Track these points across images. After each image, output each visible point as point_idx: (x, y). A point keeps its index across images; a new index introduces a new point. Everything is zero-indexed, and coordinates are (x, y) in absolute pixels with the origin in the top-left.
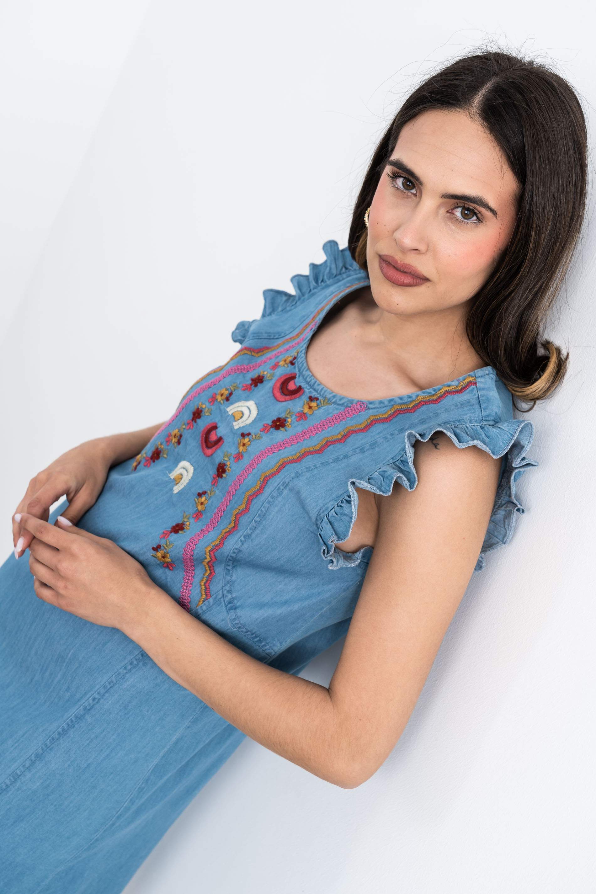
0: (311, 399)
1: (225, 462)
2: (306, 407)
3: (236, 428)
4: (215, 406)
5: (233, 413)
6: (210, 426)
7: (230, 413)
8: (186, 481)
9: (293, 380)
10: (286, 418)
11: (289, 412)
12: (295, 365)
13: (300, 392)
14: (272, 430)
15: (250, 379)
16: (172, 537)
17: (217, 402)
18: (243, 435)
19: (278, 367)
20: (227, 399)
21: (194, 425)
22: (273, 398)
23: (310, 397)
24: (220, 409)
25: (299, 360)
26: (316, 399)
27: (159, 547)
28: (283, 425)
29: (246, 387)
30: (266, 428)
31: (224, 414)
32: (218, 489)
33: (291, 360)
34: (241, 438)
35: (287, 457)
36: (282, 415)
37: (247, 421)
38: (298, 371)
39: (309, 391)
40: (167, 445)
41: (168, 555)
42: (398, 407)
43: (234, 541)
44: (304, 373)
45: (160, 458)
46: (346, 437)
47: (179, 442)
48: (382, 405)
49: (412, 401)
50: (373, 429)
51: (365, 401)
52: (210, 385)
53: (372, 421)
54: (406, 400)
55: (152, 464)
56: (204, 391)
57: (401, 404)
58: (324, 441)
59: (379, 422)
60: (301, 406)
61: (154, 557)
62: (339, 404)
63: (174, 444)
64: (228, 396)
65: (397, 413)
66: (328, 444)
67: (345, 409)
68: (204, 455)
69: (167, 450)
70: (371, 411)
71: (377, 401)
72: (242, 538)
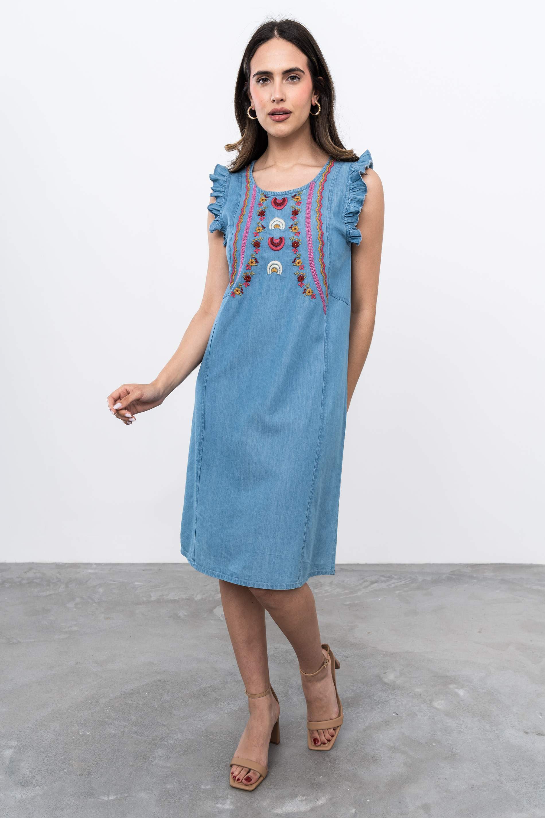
1: (295, 240)
2: (295, 200)
3: (283, 229)
4: (261, 235)
5: (274, 228)
6: (270, 240)
7: (273, 228)
8: (280, 266)
9: (277, 200)
10: (295, 209)
11: (292, 207)
12: (270, 196)
13: (286, 199)
14: (297, 216)
15: (258, 216)
16: (305, 282)
17: (260, 233)
18: (290, 228)
19: (263, 204)
20: (264, 228)
21: (260, 248)
22: (279, 210)
23: (292, 197)
24: (265, 232)
25: (269, 194)
26: (295, 195)
27: (305, 290)
28: (298, 211)
29: (262, 219)
30: (294, 218)
31: (270, 232)
32: (301, 251)
33: (265, 197)
34: (291, 229)
35: (317, 217)
36: (292, 210)
37: (283, 224)
38: (274, 196)
39: (289, 196)
40: (250, 270)
41: (310, 290)
42: (324, 174)
43: (327, 260)
44: (278, 194)
45: (252, 277)
46: (321, 196)
47: (257, 262)
48: (318, 177)
49: (326, 169)
50: (325, 186)
51: (312, 181)
52: (247, 233)
53: (321, 184)
54: (324, 170)
55: (250, 283)
56: (248, 237)
57: (324, 172)
58: (318, 202)
59: (324, 183)
60: (293, 201)
61: (306, 296)
62: (305, 189)
63: (254, 265)
64: (262, 227)
65: (326, 176)
66: (320, 202)
67: (309, 189)
68: (278, 252)
69: (252, 272)
70: (317, 182)
71: (316, 178)
72: (329, 256)
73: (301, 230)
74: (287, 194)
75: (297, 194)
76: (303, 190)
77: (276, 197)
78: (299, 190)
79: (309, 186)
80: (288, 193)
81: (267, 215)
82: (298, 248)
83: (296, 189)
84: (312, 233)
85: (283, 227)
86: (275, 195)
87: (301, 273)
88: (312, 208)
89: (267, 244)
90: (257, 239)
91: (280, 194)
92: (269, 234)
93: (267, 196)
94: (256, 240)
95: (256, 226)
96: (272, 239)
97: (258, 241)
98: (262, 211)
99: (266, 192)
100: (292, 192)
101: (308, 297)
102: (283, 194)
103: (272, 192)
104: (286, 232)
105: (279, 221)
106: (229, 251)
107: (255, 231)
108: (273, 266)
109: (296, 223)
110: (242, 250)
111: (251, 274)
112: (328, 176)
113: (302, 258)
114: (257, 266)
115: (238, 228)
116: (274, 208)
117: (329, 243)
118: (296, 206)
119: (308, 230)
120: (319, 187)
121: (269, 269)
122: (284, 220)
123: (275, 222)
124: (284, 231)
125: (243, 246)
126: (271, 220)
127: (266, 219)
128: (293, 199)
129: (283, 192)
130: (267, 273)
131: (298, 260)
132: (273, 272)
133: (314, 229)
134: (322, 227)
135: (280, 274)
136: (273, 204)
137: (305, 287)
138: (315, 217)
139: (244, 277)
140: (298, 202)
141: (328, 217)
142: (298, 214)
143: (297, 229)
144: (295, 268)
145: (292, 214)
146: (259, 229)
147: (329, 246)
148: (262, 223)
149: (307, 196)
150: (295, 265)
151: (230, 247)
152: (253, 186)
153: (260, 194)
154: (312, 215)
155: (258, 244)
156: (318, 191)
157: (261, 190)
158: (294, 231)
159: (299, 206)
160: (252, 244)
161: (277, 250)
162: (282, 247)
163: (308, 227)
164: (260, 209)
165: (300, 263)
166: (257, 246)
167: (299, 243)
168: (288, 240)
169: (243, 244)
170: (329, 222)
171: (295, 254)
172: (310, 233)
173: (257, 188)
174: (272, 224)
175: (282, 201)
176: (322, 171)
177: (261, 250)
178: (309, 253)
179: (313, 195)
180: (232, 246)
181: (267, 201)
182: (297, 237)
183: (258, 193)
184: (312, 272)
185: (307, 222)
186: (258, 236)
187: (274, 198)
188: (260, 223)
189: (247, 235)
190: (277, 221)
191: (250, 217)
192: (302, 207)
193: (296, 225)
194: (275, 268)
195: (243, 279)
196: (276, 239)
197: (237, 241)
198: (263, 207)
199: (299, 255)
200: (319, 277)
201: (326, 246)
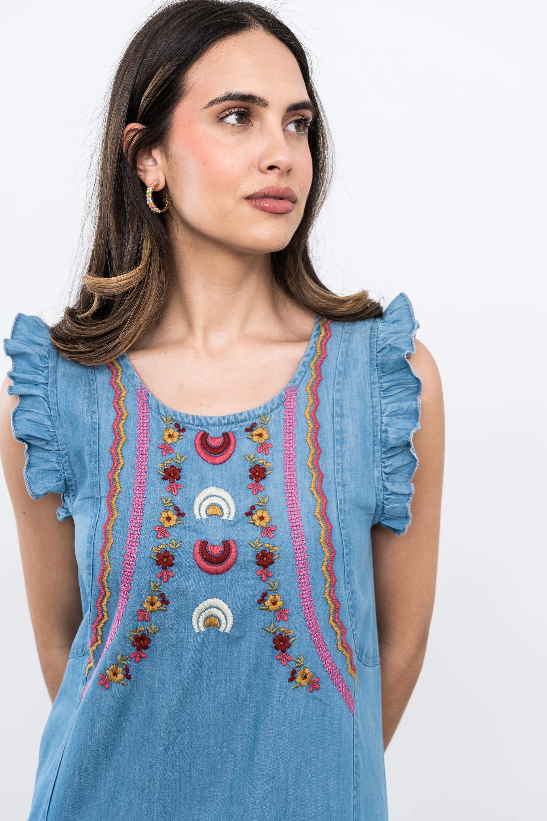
0: (249, 430)
1: (262, 548)
2: (256, 438)
3: (231, 518)
4: (174, 534)
5: (207, 514)
6: (197, 548)
7: (205, 517)
8: (225, 613)
9: (209, 436)
10: (257, 463)
11: (249, 457)
12: (188, 428)
13: (231, 437)
14: (262, 483)
15: (162, 481)
16: (293, 651)
17: (172, 529)
18: (249, 514)
19: (172, 446)
20: (180, 514)
21: (173, 569)
22: (215, 466)
23: (247, 430)
24: (185, 528)
25: (186, 421)
26: (254, 425)
27: (294, 672)
28: (264, 470)
29: (174, 489)
30: (256, 488)
31: (198, 526)
32: (278, 576)
33: (176, 429)
34: (250, 517)
35: (312, 482)
36: (248, 466)
37: (229, 504)
38: (199, 428)
39: (237, 429)
40: (147, 621)
41: (307, 671)
42: (313, 362)
43: (344, 590)
44: (211, 422)
45: (152, 639)
46: (316, 422)
47: (165, 601)
48: (303, 373)
49: (316, 350)
50: (320, 395)
51: (289, 385)
52: (136, 529)
53: (312, 390)
54: (312, 352)
55: (147, 652)
56: (139, 539)
57: (313, 358)
58: (309, 441)
59: (317, 387)
60: (251, 442)
61: (297, 687)
62: (277, 408)
63: (159, 610)
64: (176, 512)
65: (318, 367)
66: (315, 440)
67: (284, 406)
68: (219, 576)
69: (153, 625)
70: (301, 386)
71: (296, 375)
72: (347, 580)
73: (276, 522)
74: (233, 423)
75: (256, 421)
76: (272, 410)
77: (207, 431)
78: (261, 412)
79: (283, 399)
80: (236, 420)
81: (185, 478)
82: (271, 567)
83: (254, 412)
84: (306, 529)
85: (229, 514)
86: (202, 426)
87: (282, 629)
88: (298, 459)
89: (192, 560)
90: (163, 544)
91: (217, 422)
92: (196, 530)
93: (181, 428)
94: (163, 546)
95: (161, 508)
96: (204, 545)
97: (167, 552)
98: (172, 466)
99: (178, 416)
100: (246, 418)
101: (303, 690)
102: (223, 422)
103: (193, 416)
104: (240, 526)
105: (218, 496)
106: (89, 566)
107: (159, 524)
108: (207, 612)
109: (262, 500)
110: (126, 573)
111: (150, 630)
112: (323, 368)
113: (282, 592)
114: (165, 612)
115: (110, 510)
116: (202, 459)
117: (346, 549)
118: (259, 455)
119: (294, 521)
120: (306, 400)
121: (199, 618)
122: (231, 494)
123: (207, 498)
124: (233, 523)
125: (128, 562)
126: (198, 494)
127: (183, 489)
128: (250, 437)
129: (224, 418)
130: (193, 629)
131: (271, 597)
132: (208, 626)
133: (307, 517)
134: (327, 511)
135: (227, 631)
136: (200, 450)
137: (293, 665)
138: (307, 483)
139: (132, 639)
140: (262, 444)
141: (338, 483)
142: (264, 477)
143: (267, 519)
144: (264, 615)
145: (251, 478)
146: (169, 519)
147: (345, 556)
148: (174, 501)
149: (283, 428)
150: (263, 607)
151: (90, 557)
152: (136, 388)
153: (162, 419)
154: (299, 479)
155: (167, 557)
156: (308, 410)
157: (164, 407)
158: (258, 522)
159: (266, 455)
160: (153, 556)
161: (217, 573)
162: (231, 566)
163: (292, 513)
164: (166, 460)
165: (278, 603)
166: (164, 562)
167: (272, 554)
168: (246, 546)
169: (129, 558)
170: (342, 497)
171: (264, 581)
172: (298, 528)
173: (150, 397)
174: (200, 505)
175: (221, 441)
176: (308, 355)
177: (176, 574)
178: (301, 579)
179: (295, 424)
180: (95, 555)
181: (183, 441)
182: (266, 540)
183: (154, 413)
184: (310, 628)
185: (290, 499)
186: (167, 536)
187: (201, 433)
188: (169, 500)
189: (136, 533)
190: (214, 496)
191: (141, 479)
192: (272, 459)
193: (261, 506)
194: (212, 615)
195: (129, 645)
196: (215, 544)
197: (111, 548)
198: (172, 455)
199: (274, 583)
200: (327, 635)
201: (339, 557)
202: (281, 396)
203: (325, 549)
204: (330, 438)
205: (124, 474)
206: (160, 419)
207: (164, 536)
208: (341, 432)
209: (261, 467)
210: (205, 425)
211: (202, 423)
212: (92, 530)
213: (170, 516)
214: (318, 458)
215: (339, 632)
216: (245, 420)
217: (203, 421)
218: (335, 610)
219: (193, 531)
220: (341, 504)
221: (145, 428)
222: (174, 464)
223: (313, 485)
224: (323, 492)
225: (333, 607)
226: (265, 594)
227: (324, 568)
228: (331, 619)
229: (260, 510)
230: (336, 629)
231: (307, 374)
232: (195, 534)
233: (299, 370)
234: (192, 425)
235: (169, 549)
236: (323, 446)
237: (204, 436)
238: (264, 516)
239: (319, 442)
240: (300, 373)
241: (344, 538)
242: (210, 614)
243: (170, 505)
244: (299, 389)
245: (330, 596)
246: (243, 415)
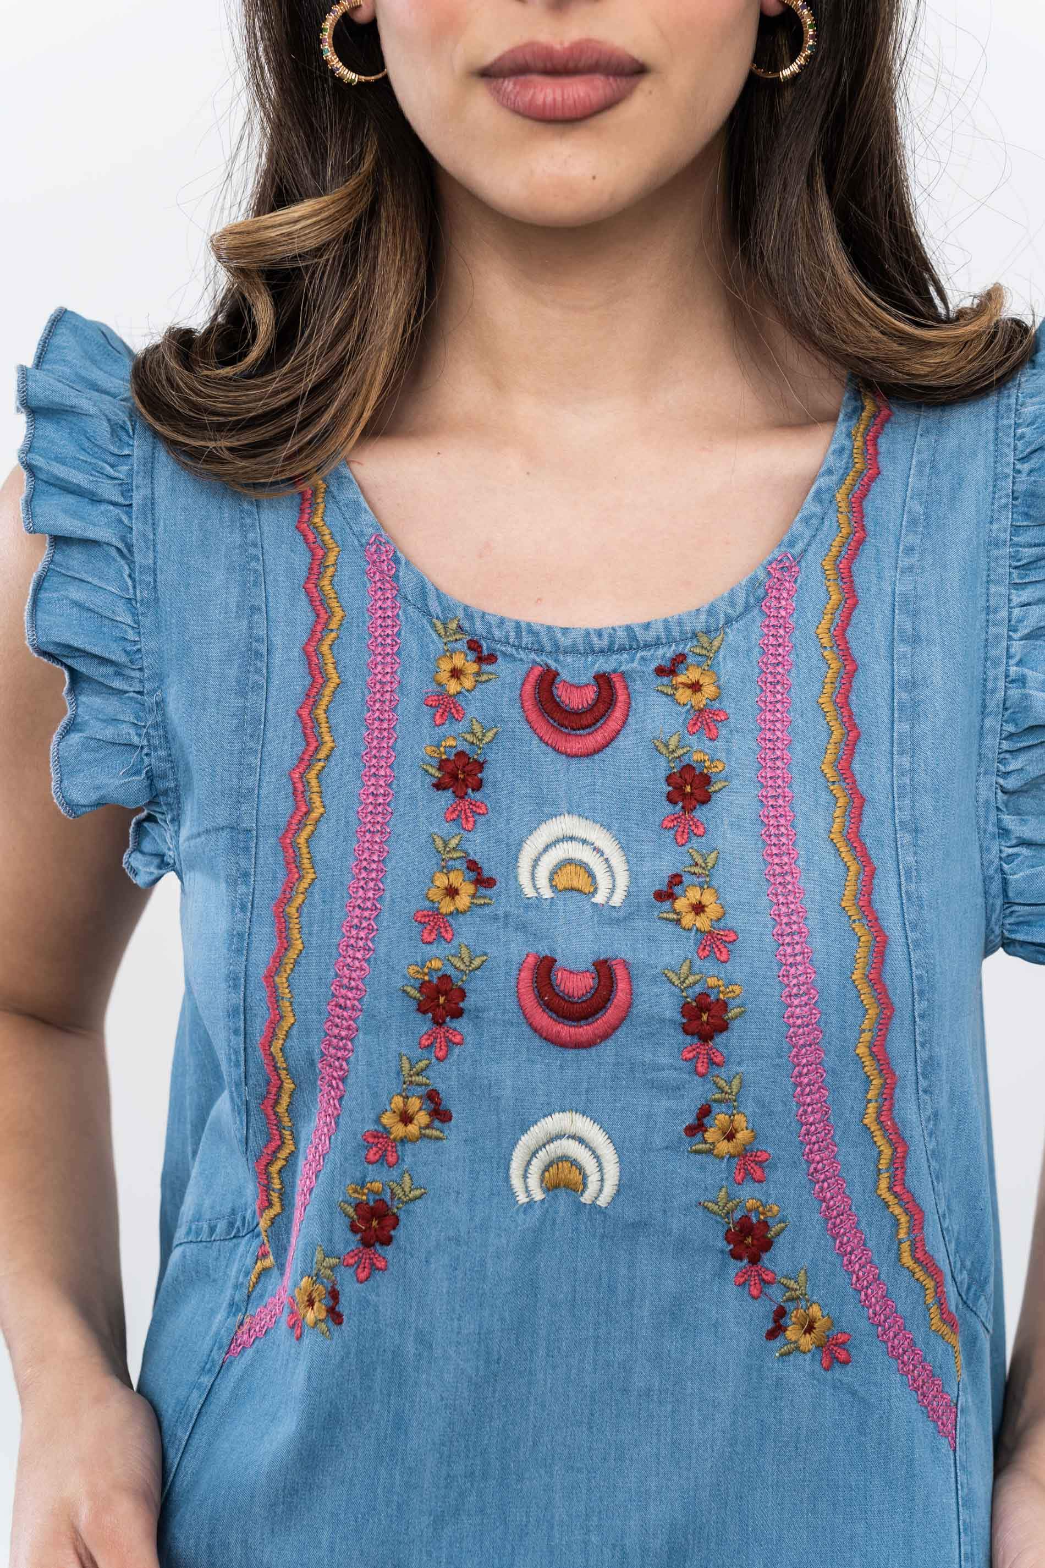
0: (667, 671)
1: (698, 989)
2: (683, 695)
3: (617, 900)
4: (465, 932)
5: (553, 887)
6: (526, 974)
7: (547, 893)
8: (599, 1152)
9: (558, 679)
10: (686, 760)
11: (667, 746)
12: (504, 654)
13: (619, 685)
14: (701, 813)
15: (435, 793)
16: (778, 1260)
17: (461, 918)
18: (666, 895)
19: (460, 700)
20: (483, 882)
21: (462, 1025)
22: (574, 761)
23: (660, 671)
24: (496, 917)
25: (498, 634)
26: (680, 659)
27: (781, 1313)
28: (706, 780)
29: (463, 816)
30: (682, 828)
31: (531, 915)
32: (740, 1063)
33: (472, 656)
34: (667, 902)
35: (834, 819)
36: (663, 768)
37: (613, 862)
38: (532, 656)
39: (635, 665)
40: (390, 1166)
41: (815, 1311)
42: (843, 490)
43: (914, 1108)
44: (564, 641)
45: (402, 1216)
46: (846, 654)
47: (440, 1114)
48: (814, 522)
49: (851, 456)
50: (860, 581)
51: (777, 554)
52: (367, 914)
53: (837, 568)
54: (840, 464)
55: (389, 1252)
56: (372, 940)
57: (842, 480)
58: (828, 707)
59: (852, 558)
60: (670, 704)
61: (789, 1353)
62: (742, 615)
63: (423, 1136)
64: (473, 875)
65: (857, 504)
66: (843, 703)
67: (761, 611)
68: (583, 1052)
69: (407, 1178)
70: (810, 556)
71: (798, 527)
72: (923, 1083)
73: (736, 920)
74: (622, 649)
75: (687, 648)
76: (729, 621)
77: (553, 665)
78: (700, 624)
79: (761, 592)
80: (632, 641)
81: (495, 788)
82: (720, 1039)
83: (680, 622)
84: (815, 941)
85: (612, 890)
86: (540, 650)
87: (750, 1204)
88: (797, 753)
89: (511, 1004)
90: (437, 957)
91: (580, 642)
92: (523, 928)
93: (485, 653)
94: (436, 964)
95: (431, 864)
96: (544, 967)
97: (445, 978)
98: (461, 754)
99: (478, 621)
100: (658, 637)
101: (806, 1362)
102: (597, 643)
103: (518, 624)
104: (639, 925)
105: (584, 842)
106: (235, 1011)
107: (427, 904)
108: (551, 1147)
109: (700, 861)
110: (336, 1031)
111: (399, 1191)
112: (869, 505)
113: (750, 1107)
114: (440, 1143)
115: (293, 863)
116: (541, 739)
117: (920, 1001)
118: (693, 740)
119: (785, 920)
120: (823, 596)
121: (529, 1163)
122: (617, 838)
123: (554, 843)
124: (622, 914)
125: (341, 1001)
126: (531, 833)
127: (491, 815)
128: (669, 691)
129: (599, 634)
130: (512, 1194)
131: (722, 1119)
132: (552, 1187)
133: (821, 911)
134: (876, 896)
135: (603, 1201)
136: (534, 716)
137: (776, 1293)
138: (820, 823)
139: (350, 1210)
140: (701, 710)
141: (901, 822)
142: (706, 799)
143: (713, 910)
144: (703, 1168)
145: (671, 799)
146: (452, 892)
147: (917, 1019)
148: (466, 847)
149: (757, 671)
150: (701, 1146)
151: (235, 987)
152: (364, 541)
153: (434, 626)
154: (800, 808)
155: (446, 993)
156: (825, 624)
157: (440, 596)
158: (688, 920)
159: (712, 740)
160: (409, 989)
161: (578, 1045)
162: (615, 1028)
163: (782, 899)
164: (445, 738)
165: (739, 1136)
166: (438, 1005)
167: (724, 1006)
168: (654, 980)
169: (343, 991)
170: (911, 860)
171: (702, 1075)
172: (796, 938)
173: (402, 568)
174: (536, 861)
175: (590, 695)
176: (830, 472)
177: (469, 1039)
178: (800, 1075)
179: (792, 658)
180: (252, 981)
181: (488, 689)
182: (709, 967)
183: (411, 609)
184: (824, 1200)
185: (776, 860)
186: (448, 936)
187: (538, 670)
188: (453, 843)
189: (365, 924)
190: (572, 838)
191: (376, 786)
192: (728, 751)
193: (699, 875)
194: (564, 1158)
195: (341, 1225)
196: (573, 967)
197: (296, 962)
198: (461, 726)
199: (729, 1082)
200: (869, 1224)
201: (902, 1022)
202: (753, 583)
203: (867, 1000)
204: (882, 701)
205: (334, 770)
206: (428, 627)
207: (440, 935)
208: (912, 685)
209: (697, 772)
210: (548, 649)
211: (540, 643)
212: (240, 916)
213: (456, 884)
214: (852, 753)
215: (903, 1219)
216: (657, 644)
217: (544, 639)
218: (892, 1161)
219: (516, 929)
220: (909, 879)
221: (389, 650)
222: (466, 748)
223: (836, 827)
224: (863, 845)
225: (887, 1152)
226: (705, 1112)
227: (862, 1050)
228: (884, 1184)
229: (694, 885)
230: (897, 1210)
231: (826, 523)
232: (520, 938)
233: (805, 512)
234: (513, 646)
235: (450, 971)
236: (863, 720)
237: (547, 680)
238: (704, 902)
239: (854, 710)
240: (807, 520)
241: (916, 972)
242: (560, 1153)
243: (455, 855)
244: (803, 564)
245: (880, 1122)
246: (653, 629)
